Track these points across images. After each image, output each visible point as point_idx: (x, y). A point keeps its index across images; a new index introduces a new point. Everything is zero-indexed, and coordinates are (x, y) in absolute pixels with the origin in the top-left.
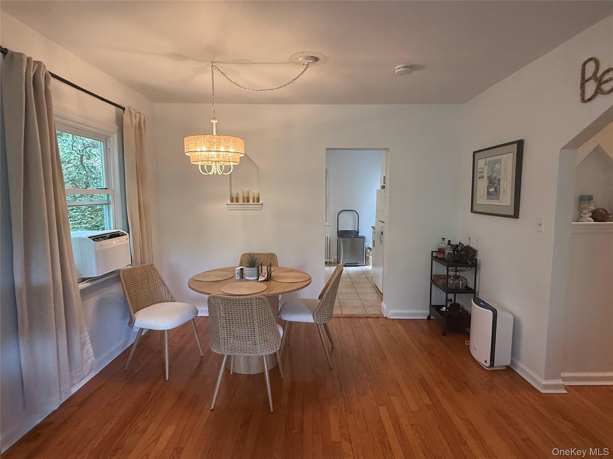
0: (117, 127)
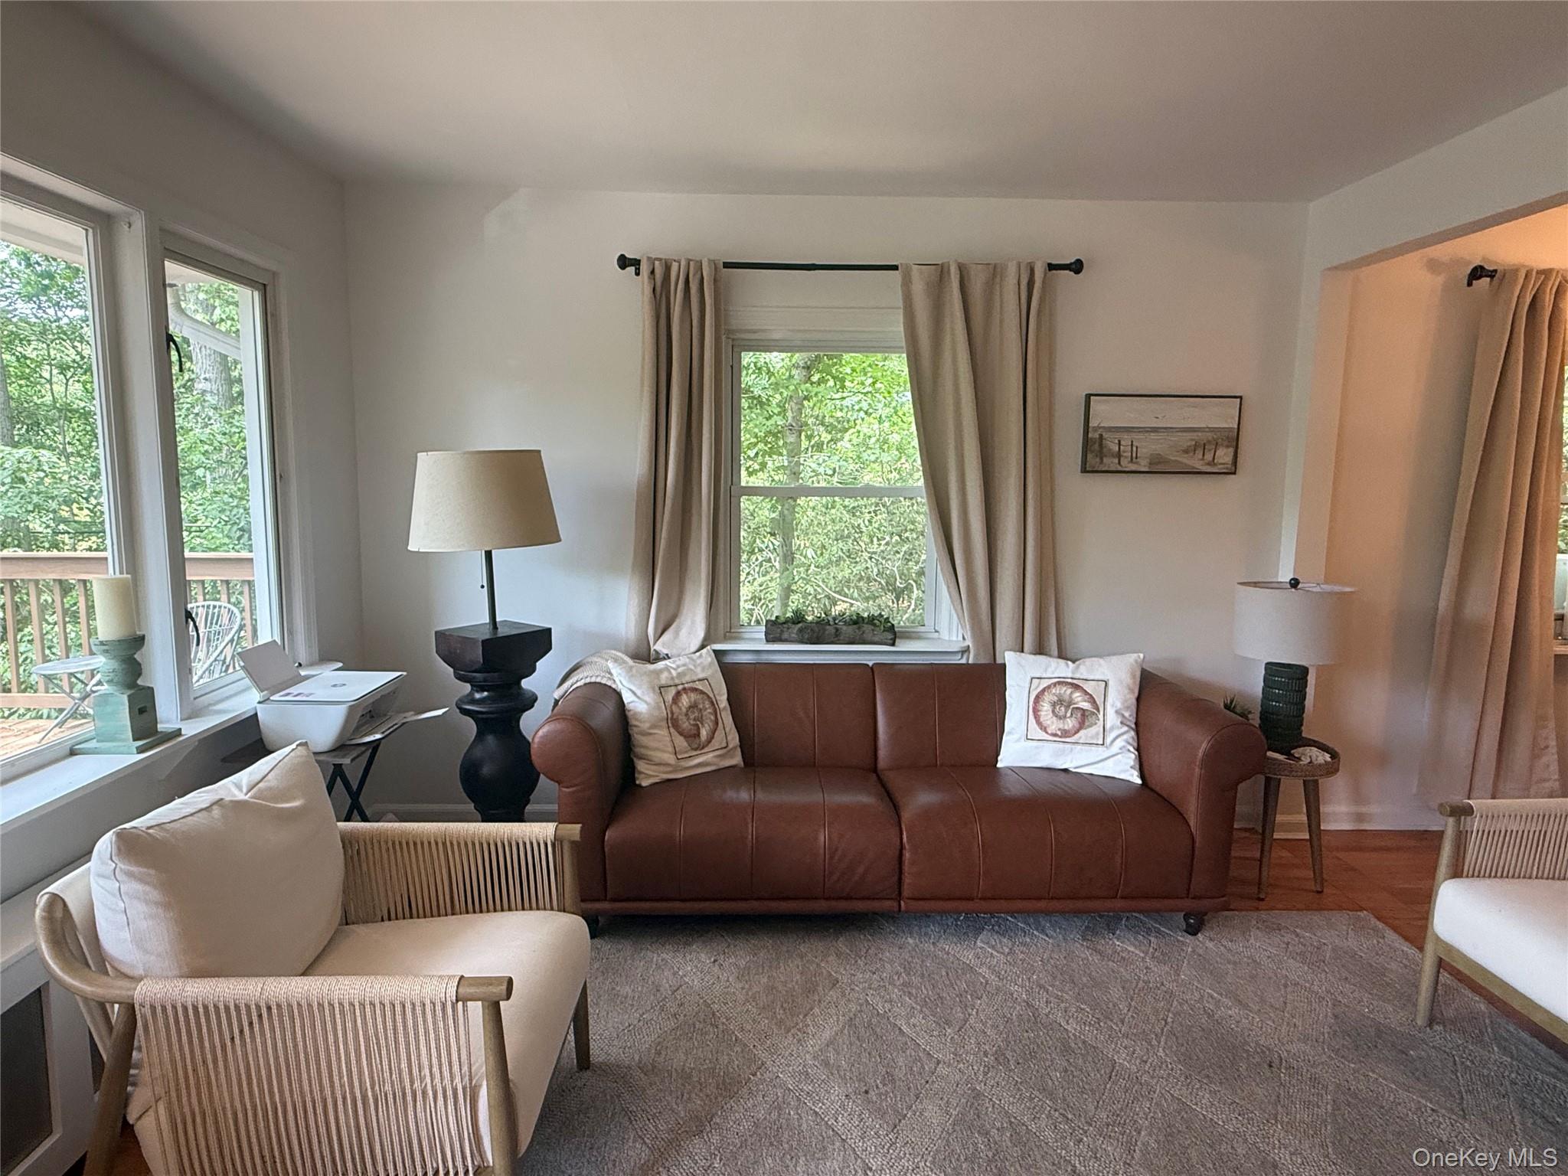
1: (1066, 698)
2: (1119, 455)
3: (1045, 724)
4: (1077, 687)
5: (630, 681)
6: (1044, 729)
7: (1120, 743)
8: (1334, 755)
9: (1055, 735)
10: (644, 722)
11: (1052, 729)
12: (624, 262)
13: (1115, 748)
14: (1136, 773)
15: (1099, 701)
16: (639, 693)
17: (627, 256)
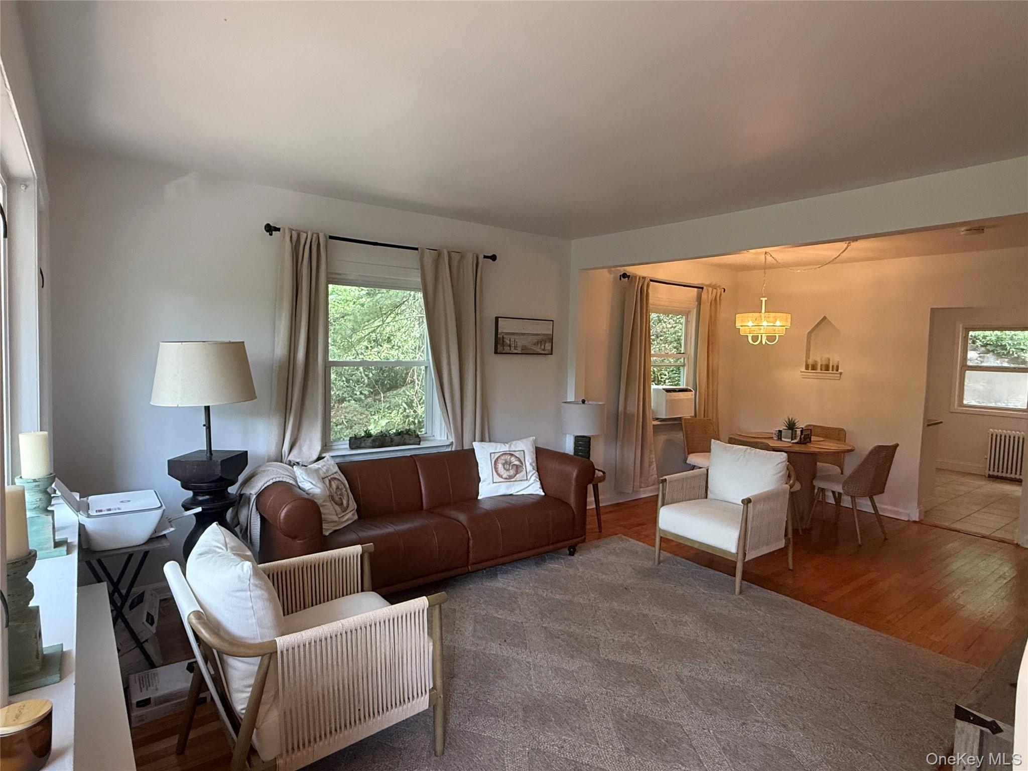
0: (696, 303)
1: (508, 460)
2: (510, 346)
3: (501, 474)
4: (512, 455)
5: (309, 477)
6: (501, 477)
7: (533, 478)
8: (604, 473)
9: (506, 479)
10: (319, 499)
11: (504, 476)
12: (270, 229)
13: (532, 481)
14: (541, 490)
15: (523, 460)
16: (314, 482)
17: (271, 224)
